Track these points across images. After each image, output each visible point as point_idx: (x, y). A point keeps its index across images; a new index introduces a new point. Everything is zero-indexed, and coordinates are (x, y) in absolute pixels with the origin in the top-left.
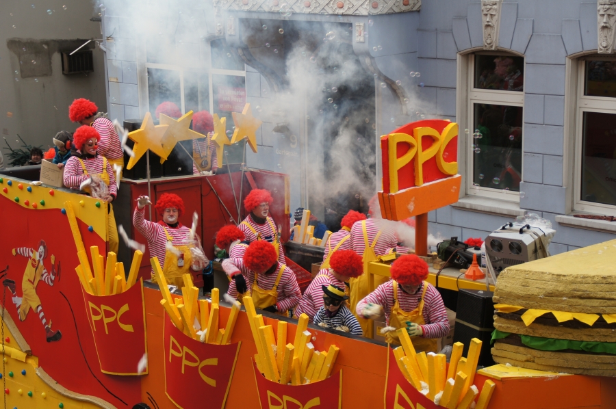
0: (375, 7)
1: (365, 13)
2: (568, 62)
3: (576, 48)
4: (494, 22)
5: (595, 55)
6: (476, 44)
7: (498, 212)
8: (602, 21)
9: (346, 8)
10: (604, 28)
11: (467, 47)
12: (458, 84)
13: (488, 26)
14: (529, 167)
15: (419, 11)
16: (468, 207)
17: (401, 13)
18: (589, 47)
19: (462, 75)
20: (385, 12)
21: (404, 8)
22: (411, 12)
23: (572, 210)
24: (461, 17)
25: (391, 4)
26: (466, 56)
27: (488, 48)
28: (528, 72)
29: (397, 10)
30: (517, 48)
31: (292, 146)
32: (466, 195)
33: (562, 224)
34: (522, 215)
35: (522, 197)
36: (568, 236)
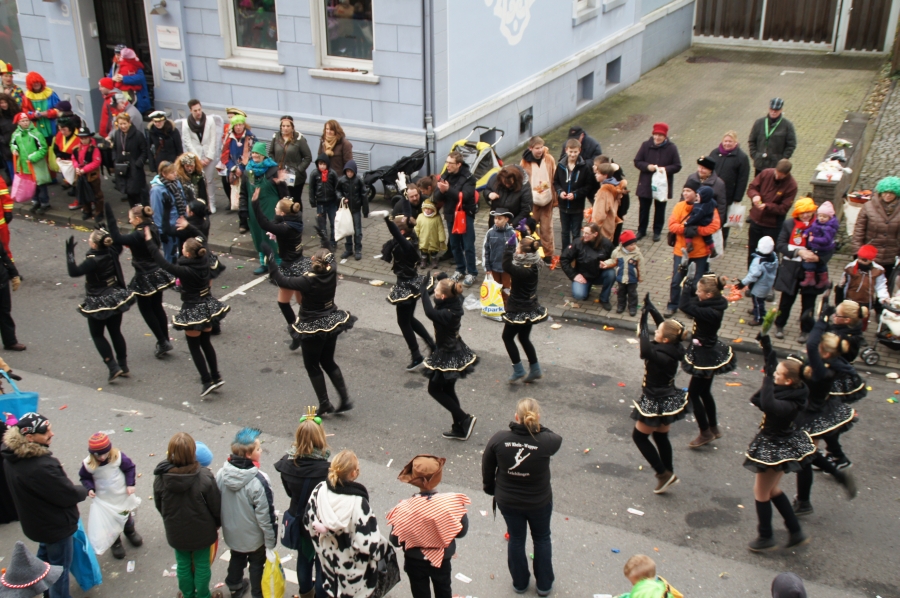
7: (260, 69)
14: (283, 28)
16: (234, 66)
23: (321, 64)
31: (64, 15)
32: (232, 56)
33: (314, 77)
34: (281, 71)
35: (280, 55)
36: (320, 87)
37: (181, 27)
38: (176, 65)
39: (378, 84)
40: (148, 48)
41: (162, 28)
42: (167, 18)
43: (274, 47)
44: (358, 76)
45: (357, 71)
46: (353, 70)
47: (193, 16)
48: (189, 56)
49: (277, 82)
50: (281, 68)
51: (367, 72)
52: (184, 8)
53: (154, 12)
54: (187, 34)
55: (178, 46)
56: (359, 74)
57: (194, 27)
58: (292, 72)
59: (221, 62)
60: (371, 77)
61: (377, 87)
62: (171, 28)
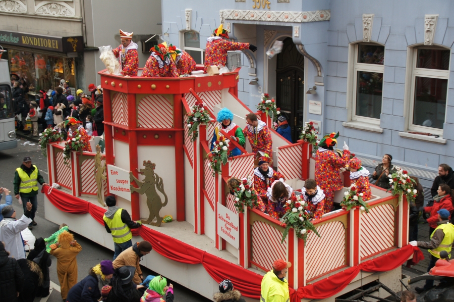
0: (305, 18)
1: (300, 21)
2: (408, 50)
3: (413, 42)
4: (369, 27)
5: (423, 46)
6: (359, 39)
7: (368, 129)
8: (427, 28)
9: (289, 18)
10: (428, 31)
11: (354, 40)
12: (349, 61)
13: (366, 29)
14: (385, 106)
15: (329, 21)
16: (352, 126)
17: (319, 21)
18: (419, 42)
19: (351, 55)
20: (310, 21)
21: (321, 19)
22: (325, 21)
23: (408, 129)
24: (352, 24)
25: (314, 16)
26: (354, 45)
27: (365, 41)
28: (387, 55)
29: (317, 20)
30: (381, 41)
31: (259, 92)
32: (352, 120)
33: (402, 137)
34: (381, 132)
35: (381, 122)
36: (405, 144)
37: (323, 102)
38: (317, 124)
39: (445, 144)
40: (302, 113)
41: (311, 101)
42: (316, 96)
43: (378, 117)
44: (432, 138)
45: (432, 135)
46: (429, 134)
47: (331, 96)
48: (326, 119)
49: (378, 138)
50: (381, 130)
51: (438, 136)
52: (327, 91)
53: (309, 92)
54: (326, 106)
55: (320, 113)
56: (433, 137)
57: (331, 102)
58: (388, 133)
59: (344, 124)
60: (440, 139)
61: (445, 146)
62: (317, 102)
